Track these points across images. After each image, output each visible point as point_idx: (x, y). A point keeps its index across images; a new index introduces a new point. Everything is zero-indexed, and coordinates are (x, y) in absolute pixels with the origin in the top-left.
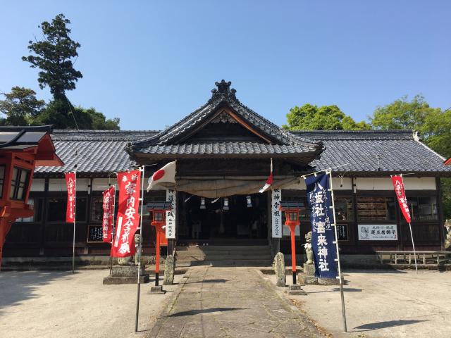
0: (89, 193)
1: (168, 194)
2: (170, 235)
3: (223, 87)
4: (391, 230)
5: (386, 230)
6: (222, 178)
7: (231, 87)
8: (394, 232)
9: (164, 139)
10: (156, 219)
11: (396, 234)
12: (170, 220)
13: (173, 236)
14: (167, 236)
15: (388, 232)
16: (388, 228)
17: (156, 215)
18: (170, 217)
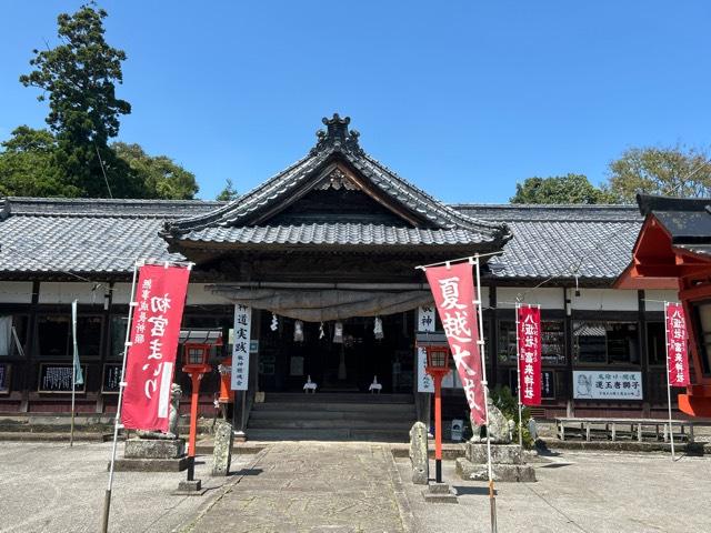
0: (106, 308)
1: (238, 313)
2: (239, 383)
3: (337, 127)
4: (631, 382)
5: (621, 381)
6: (332, 285)
7: (350, 128)
8: (636, 385)
9: (231, 216)
10: (192, 360)
11: (640, 388)
12: (240, 358)
13: (244, 387)
14: (234, 387)
15: (627, 385)
16: (625, 377)
17: (192, 352)
18: (241, 353)
